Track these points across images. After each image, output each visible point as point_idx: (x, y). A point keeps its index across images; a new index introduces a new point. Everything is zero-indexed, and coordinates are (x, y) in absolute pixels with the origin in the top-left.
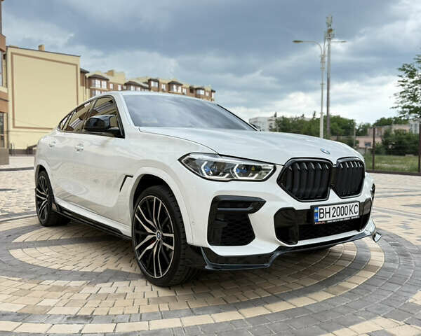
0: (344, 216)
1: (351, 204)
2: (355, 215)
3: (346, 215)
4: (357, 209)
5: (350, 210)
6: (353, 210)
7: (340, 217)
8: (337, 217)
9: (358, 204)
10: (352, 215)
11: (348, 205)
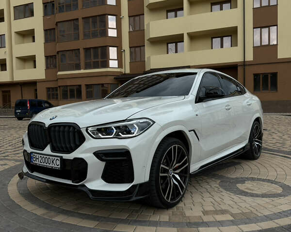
0: (48, 165)
1: (53, 158)
2: (56, 166)
3: (49, 164)
4: (58, 163)
5: (53, 162)
6: (55, 162)
7: (45, 164)
8: (43, 164)
9: (59, 159)
10: (53, 166)
11: (51, 157)
